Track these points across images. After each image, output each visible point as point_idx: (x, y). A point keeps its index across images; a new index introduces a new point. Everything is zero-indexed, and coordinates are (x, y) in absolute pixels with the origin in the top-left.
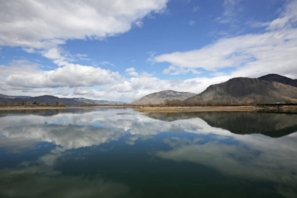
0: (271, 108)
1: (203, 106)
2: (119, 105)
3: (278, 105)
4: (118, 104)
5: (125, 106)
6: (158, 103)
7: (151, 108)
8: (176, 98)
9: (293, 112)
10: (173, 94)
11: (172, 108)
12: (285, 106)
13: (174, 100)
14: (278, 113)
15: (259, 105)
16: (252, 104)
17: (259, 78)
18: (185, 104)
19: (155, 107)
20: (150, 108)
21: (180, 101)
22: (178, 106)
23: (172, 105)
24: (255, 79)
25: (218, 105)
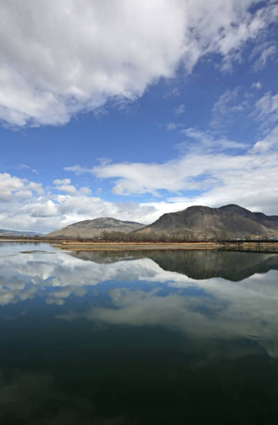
0: (232, 245)
1: (155, 241)
2: (25, 238)
3: (238, 241)
4: (25, 236)
5: (37, 239)
6: (91, 236)
7: (80, 243)
8: (117, 230)
9: (253, 250)
10: (113, 224)
11: (111, 243)
12: (245, 243)
13: (114, 233)
14: (239, 251)
15: (219, 242)
16: (212, 240)
17: (219, 208)
18: (131, 238)
19: (85, 242)
20: (77, 243)
21: (124, 234)
22: (119, 241)
23: (112, 240)
24: (215, 209)
25: (173, 241)
